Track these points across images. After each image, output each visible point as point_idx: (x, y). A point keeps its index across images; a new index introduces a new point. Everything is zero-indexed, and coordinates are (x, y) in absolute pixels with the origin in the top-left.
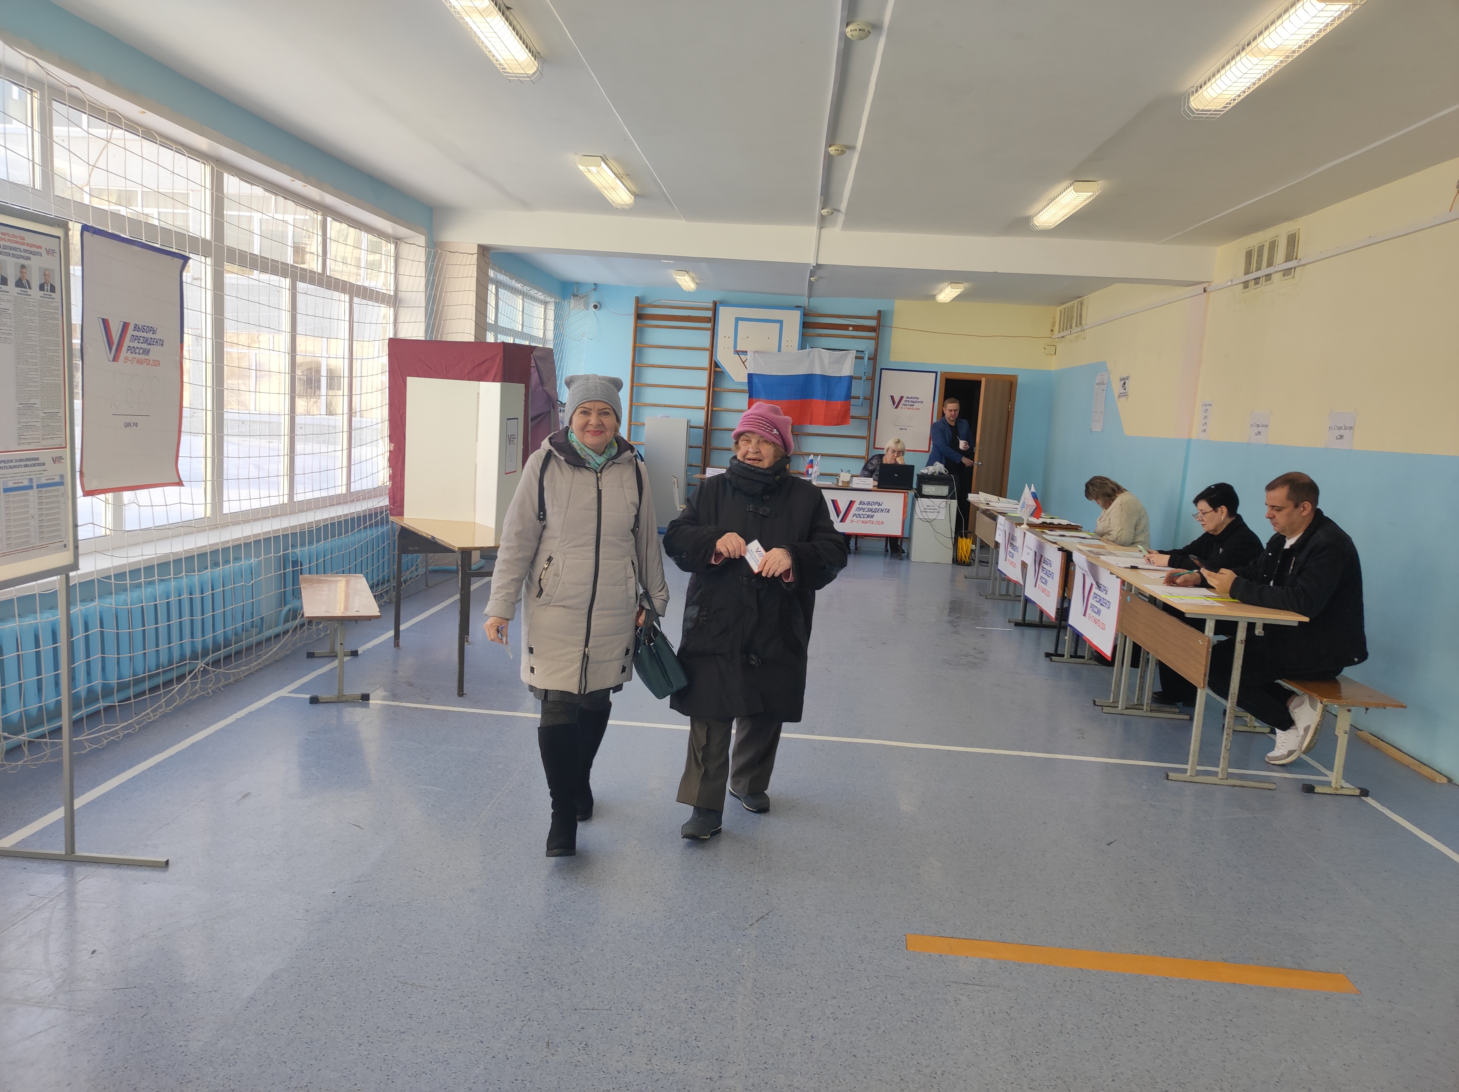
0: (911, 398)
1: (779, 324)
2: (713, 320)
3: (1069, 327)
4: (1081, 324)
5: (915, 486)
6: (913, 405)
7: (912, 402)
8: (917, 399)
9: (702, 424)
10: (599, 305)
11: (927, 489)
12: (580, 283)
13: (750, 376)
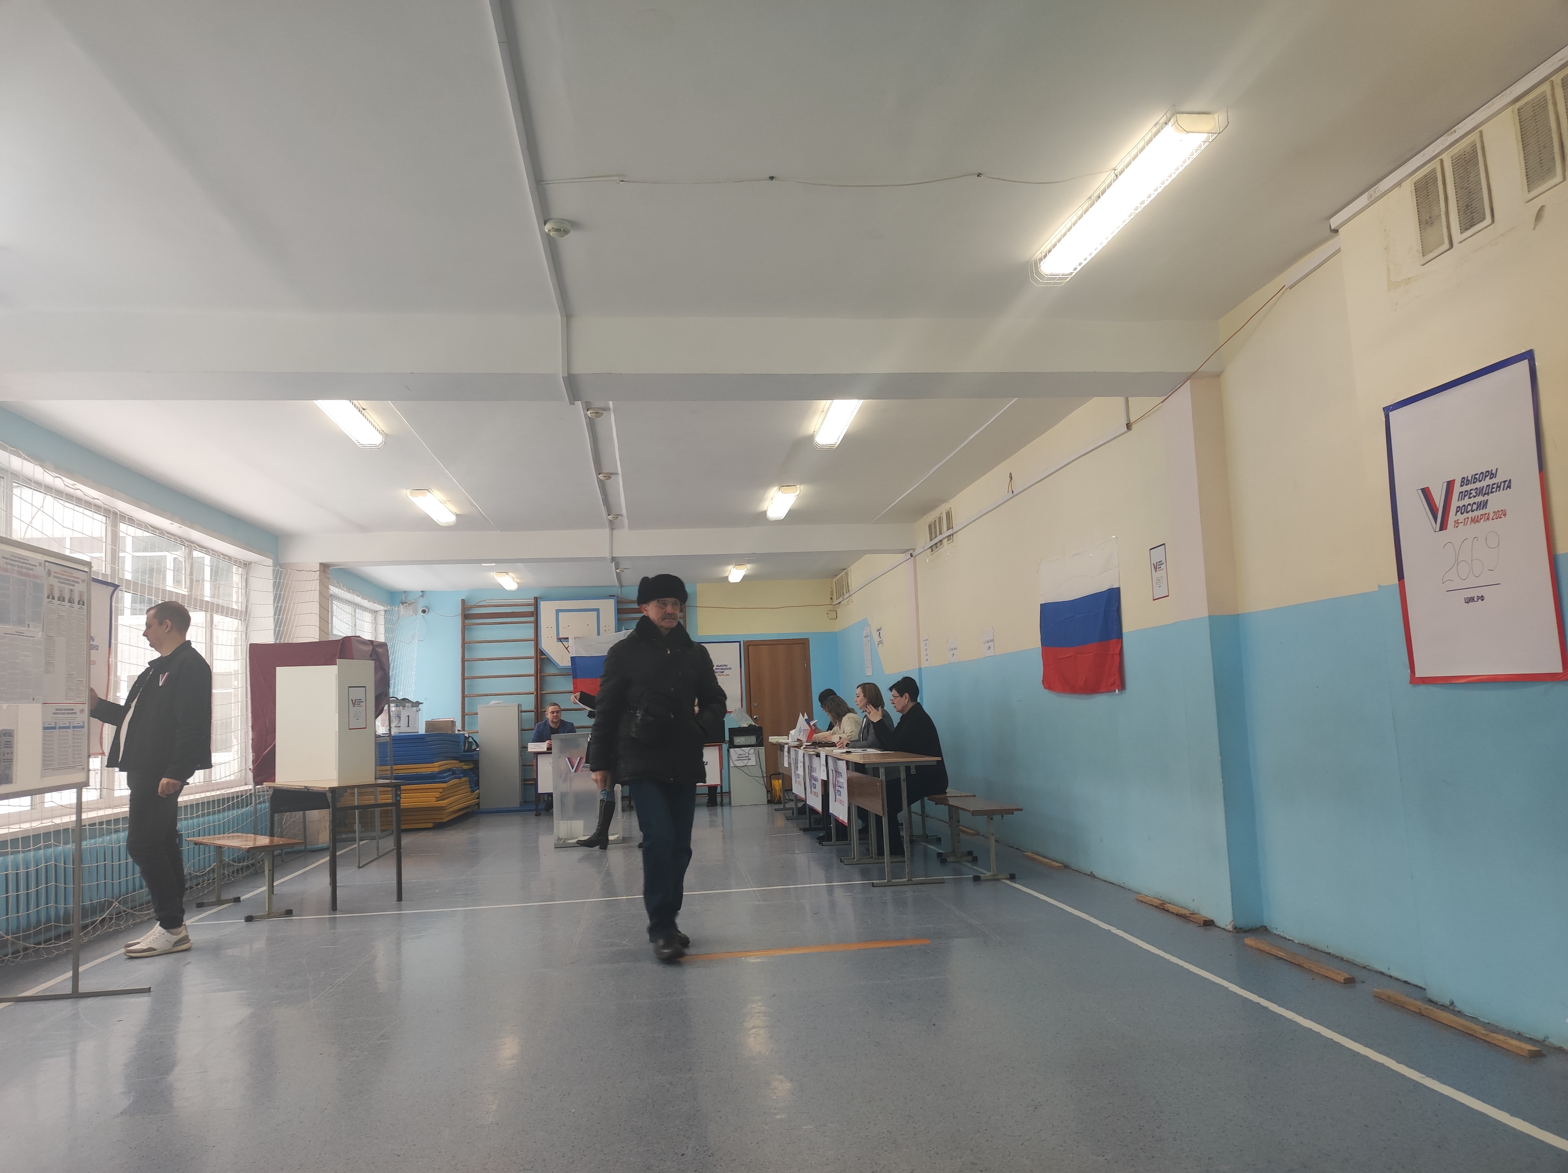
0: (721, 666)
1: (596, 612)
2: (535, 614)
3: (842, 594)
4: (849, 591)
5: (727, 738)
6: (723, 672)
7: (722, 669)
8: (726, 666)
9: (532, 708)
10: (427, 610)
11: (738, 740)
12: (407, 591)
13: (573, 659)
